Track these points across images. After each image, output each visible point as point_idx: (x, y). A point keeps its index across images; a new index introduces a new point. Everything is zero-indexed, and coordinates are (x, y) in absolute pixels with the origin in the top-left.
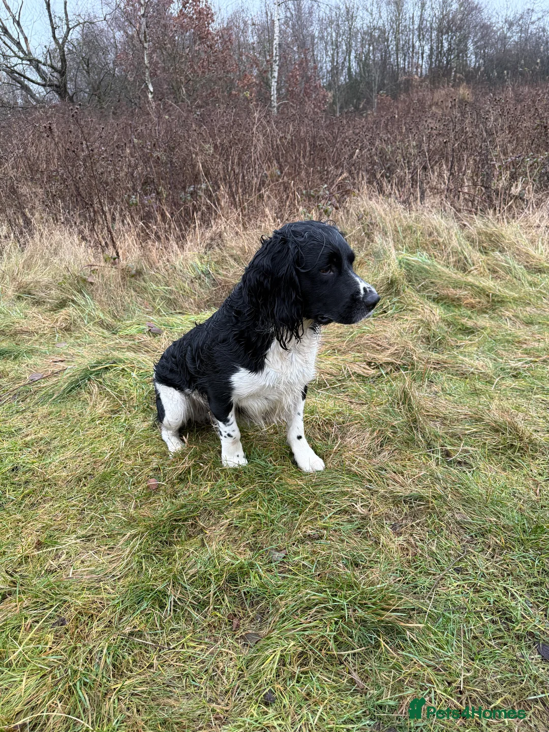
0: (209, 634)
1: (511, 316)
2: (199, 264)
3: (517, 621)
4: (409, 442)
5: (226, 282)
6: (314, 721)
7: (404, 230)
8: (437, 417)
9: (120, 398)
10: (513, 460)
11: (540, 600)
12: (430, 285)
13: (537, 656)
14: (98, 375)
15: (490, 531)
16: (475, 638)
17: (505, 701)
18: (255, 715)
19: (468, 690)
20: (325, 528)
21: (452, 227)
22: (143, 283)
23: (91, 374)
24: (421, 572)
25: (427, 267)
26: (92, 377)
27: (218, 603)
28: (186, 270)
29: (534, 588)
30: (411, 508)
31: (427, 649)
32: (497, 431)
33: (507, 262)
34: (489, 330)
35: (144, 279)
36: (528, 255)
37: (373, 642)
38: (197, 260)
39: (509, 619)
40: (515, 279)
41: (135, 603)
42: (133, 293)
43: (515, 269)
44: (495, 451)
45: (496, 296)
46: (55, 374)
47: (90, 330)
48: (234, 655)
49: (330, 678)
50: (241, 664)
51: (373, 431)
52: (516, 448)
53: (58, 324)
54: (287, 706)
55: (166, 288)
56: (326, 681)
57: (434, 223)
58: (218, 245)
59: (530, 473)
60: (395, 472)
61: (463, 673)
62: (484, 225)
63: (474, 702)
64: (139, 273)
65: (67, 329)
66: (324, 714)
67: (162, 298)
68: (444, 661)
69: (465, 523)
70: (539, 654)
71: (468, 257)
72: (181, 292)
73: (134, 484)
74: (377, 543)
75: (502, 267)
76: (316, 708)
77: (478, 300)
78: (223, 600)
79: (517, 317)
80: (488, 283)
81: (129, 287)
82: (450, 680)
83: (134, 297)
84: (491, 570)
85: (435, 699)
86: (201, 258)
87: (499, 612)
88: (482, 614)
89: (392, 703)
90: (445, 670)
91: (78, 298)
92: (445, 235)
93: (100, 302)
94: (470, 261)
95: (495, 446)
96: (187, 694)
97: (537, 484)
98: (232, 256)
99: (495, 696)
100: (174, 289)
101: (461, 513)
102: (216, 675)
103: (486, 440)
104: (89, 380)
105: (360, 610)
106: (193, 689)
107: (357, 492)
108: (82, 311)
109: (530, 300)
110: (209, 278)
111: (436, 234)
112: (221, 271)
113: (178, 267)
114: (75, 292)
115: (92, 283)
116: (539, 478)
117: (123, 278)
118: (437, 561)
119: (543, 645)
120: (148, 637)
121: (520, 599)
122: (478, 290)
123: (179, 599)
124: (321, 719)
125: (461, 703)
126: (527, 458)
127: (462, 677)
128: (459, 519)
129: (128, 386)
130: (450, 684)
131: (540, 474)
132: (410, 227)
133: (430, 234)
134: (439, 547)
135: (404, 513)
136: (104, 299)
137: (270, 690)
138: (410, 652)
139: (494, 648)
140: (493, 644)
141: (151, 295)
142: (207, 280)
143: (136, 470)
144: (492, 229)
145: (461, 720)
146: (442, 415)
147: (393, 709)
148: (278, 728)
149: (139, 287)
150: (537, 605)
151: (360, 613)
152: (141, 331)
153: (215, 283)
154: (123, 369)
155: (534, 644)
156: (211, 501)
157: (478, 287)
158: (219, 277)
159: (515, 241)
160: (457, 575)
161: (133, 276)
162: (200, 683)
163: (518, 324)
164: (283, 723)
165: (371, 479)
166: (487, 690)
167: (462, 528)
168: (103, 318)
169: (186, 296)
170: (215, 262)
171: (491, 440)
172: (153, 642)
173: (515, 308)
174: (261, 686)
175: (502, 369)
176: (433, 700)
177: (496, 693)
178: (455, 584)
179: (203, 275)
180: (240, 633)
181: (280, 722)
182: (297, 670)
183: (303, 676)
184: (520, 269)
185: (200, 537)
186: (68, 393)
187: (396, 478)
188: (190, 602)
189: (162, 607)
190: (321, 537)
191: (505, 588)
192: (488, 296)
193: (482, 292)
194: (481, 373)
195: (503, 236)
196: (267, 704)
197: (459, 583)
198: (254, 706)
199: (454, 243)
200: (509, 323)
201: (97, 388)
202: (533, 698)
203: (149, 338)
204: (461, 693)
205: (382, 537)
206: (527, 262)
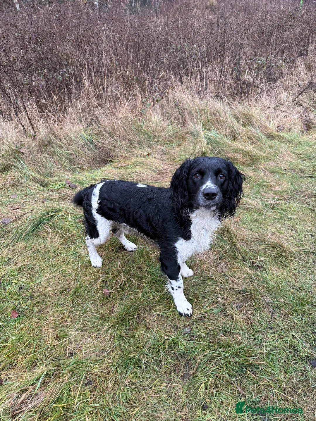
0: (166, 377)
1: (263, 168)
2: (85, 135)
3: (300, 351)
4: (234, 257)
5: (104, 147)
6: (227, 414)
7: (201, 112)
8: (243, 240)
9: (66, 235)
10: (282, 263)
11: (308, 339)
12: (221, 151)
13: (310, 366)
14: (48, 220)
15: (282, 307)
16: (285, 361)
17: (302, 390)
18: (201, 415)
19: (287, 388)
20: (206, 312)
21: (227, 111)
22: (52, 149)
23: (44, 220)
24: (256, 332)
25: (219, 140)
26: (45, 221)
27: (166, 360)
28: (77, 139)
29: (304, 333)
30: (243, 296)
31: (267, 372)
32: (273, 247)
33: (258, 134)
34: (254, 179)
35: (52, 146)
36: (266, 127)
37: (244, 372)
38: (83, 132)
39: (297, 350)
40: (262, 144)
41: (125, 367)
42: (47, 156)
43: (262, 138)
44: (274, 258)
45: (255, 156)
46: (18, 218)
47: (29, 185)
48: (181, 386)
49: (229, 392)
50: (185, 390)
51: (214, 251)
52: (283, 256)
53: (8, 182)
54: (214, 409)
55: (68, 152)
56: (227, 394)
57: (217, 108)
58: (96, 123)
59: (291, 269)
60: (231, 276)
61: (284, 381)
62: (242, 108)
63: (290, 392)
64: (50, 143)
65: (14, 185)
66: (231, 410)
67: (66, 158)
68: (276, 377)
69: (270, 303)
70: (311, 365)
71: (236, 130)
72: (77, 154)
73: (94, 292)
74: (233, 318)
75: (255, 137)
76: (227, 408)
77: (246, 159)
78: (167, 358)
79: (266, 169)
80: (250, 148)
81: (44, 152)
82: (279, 385)
83: (48, 158)
84: (285, 326)
85: (275, 395)
86: (86, 131)
87: (292, 347)
88: (285, 349)
89: (258, 400)
90: (277, 381)
91: (17, 164)
92: (223, 115)
93: (29, 164)
94: (237, 132)
95: (273, 255)
96: (165, 410)
97: (295, 275)
98: (106, 131)
99: (298, 388)
100: (72, 152)
101: (267, 298)
102: (175, 398)
103: (269, 252)
104: (44, 224)
105: (236, 357)
106: (167, 407)
107: (217, 291)
108: (21, 172)
109: (271, 158)
110: (92, 144)
111: (218, 115)
112: (100, 140)
113: (73, 138)
114: (14, 160)
115: (23, 153)
116: (295, 272)
117: (40, 147)
118: (261, 324)
119: (312, 361)
120: (137, 384)
121: (299, 339)
122: (245, 153)
123: (147, 362)
124: (230, 413)
125: (286, 395)
126: (288, 261)
127: (284, 382)
128: (267, 301)
129: (68, 226)
130: (280, 386)
131: (295, 269)
132: (203, 110)
133: (215, 114)
134: (261, 317)
135: (240, 299)
136: (31, 162)
137: (205, 403)
138: (261, 375)
139: (293, 365)
140: (293, 364)
141: (59, 156)
142: (91, 146)
143: (93, 283)
144: (247, 112)
145: (287, 402)
146: (245, 239)
147: (259, 402)
148: (213, 420)
149: (50, 152)
150: (307, 341)
151: (237, 359)
152: (64, 187)
153: (97, 147)
154: (62, 215)
155: (308, 361)
156: (144, 302)
157: (245, 151)
158: (100, 144)
159: (259, 119)
160: (271, 331)
161: (46, 145)
162: (169, 403)
163: (267, 173)
164: (214, 417)
165: (221, 281)
166: (294, 386)
167: (269, 306)
168: (34, 176)
169: (80, 156)
170: (95, 134)
171: (272, 253)
172: (141, 386)
173: (264, 163)
174: (199, 401)
175: (266, 205)
176: (274, 395)
177: (298, 387)
178: (272, 336)
179: (88, 143)
180: (181, 374)
181: (213, 417)
182: (214, 391)
183: (217, 393)
184: (264, 138)
185: (143, 322)
186: (32, 232)
187: (233, 279)
188: (153, 362)
189: (140, 367)
190: (205, 317)
191: (293, 335)
192: (251, 156)
193: (247, 154)
194: (256, 208)
195: (253, 116)
196: (205, 410)
197: (273, 335)
198: (199, 411)
199: (229, 121)
200: (262, 173)
201: (50, 229)
202: (313, 387)
203: (70, 191)
204: (285, 390)
205: (234, 315)
206: (266, 131)
